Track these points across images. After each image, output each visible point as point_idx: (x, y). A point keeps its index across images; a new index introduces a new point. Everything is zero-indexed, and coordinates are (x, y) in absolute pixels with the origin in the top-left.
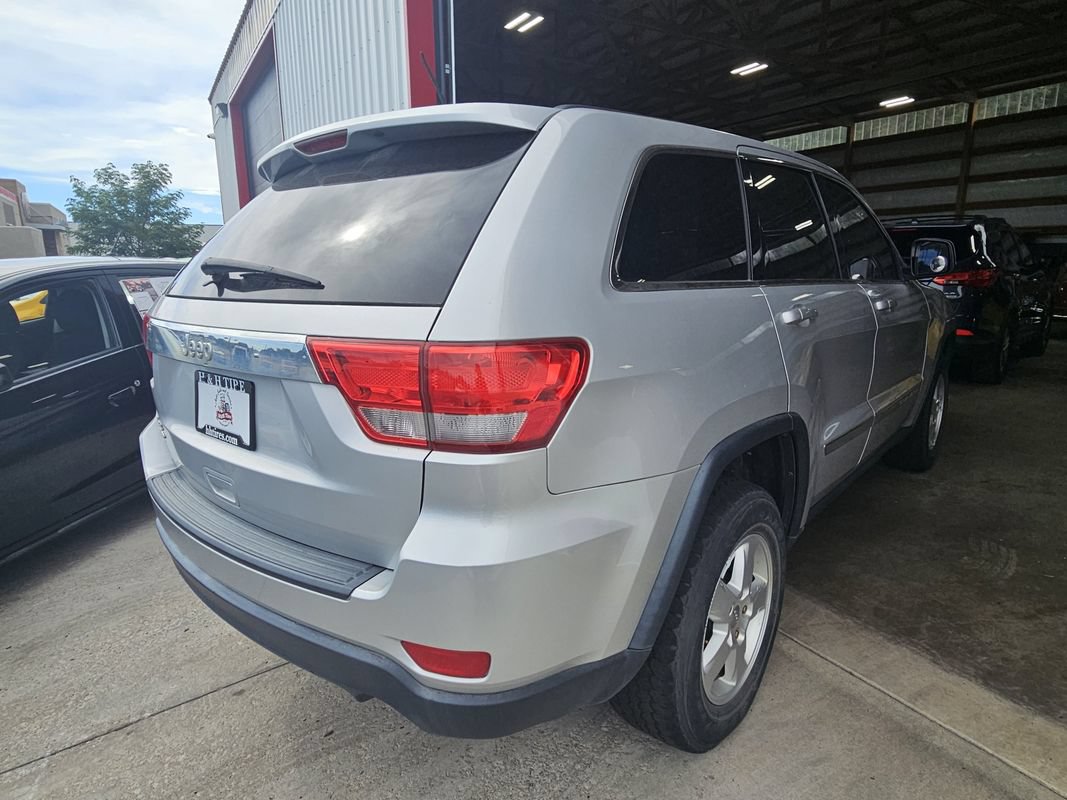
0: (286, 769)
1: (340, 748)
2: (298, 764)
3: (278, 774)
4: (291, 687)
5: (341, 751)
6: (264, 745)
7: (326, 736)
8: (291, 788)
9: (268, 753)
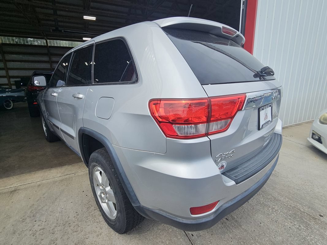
0: (243, 229)
1: (232, 215)
2: (240, 226)
3: (246, 231)
4: (207, 238)
5: (233, 215)
6: (236, 239)
7: (228, 220)
8: (249, 226)
9: (239, 237)
